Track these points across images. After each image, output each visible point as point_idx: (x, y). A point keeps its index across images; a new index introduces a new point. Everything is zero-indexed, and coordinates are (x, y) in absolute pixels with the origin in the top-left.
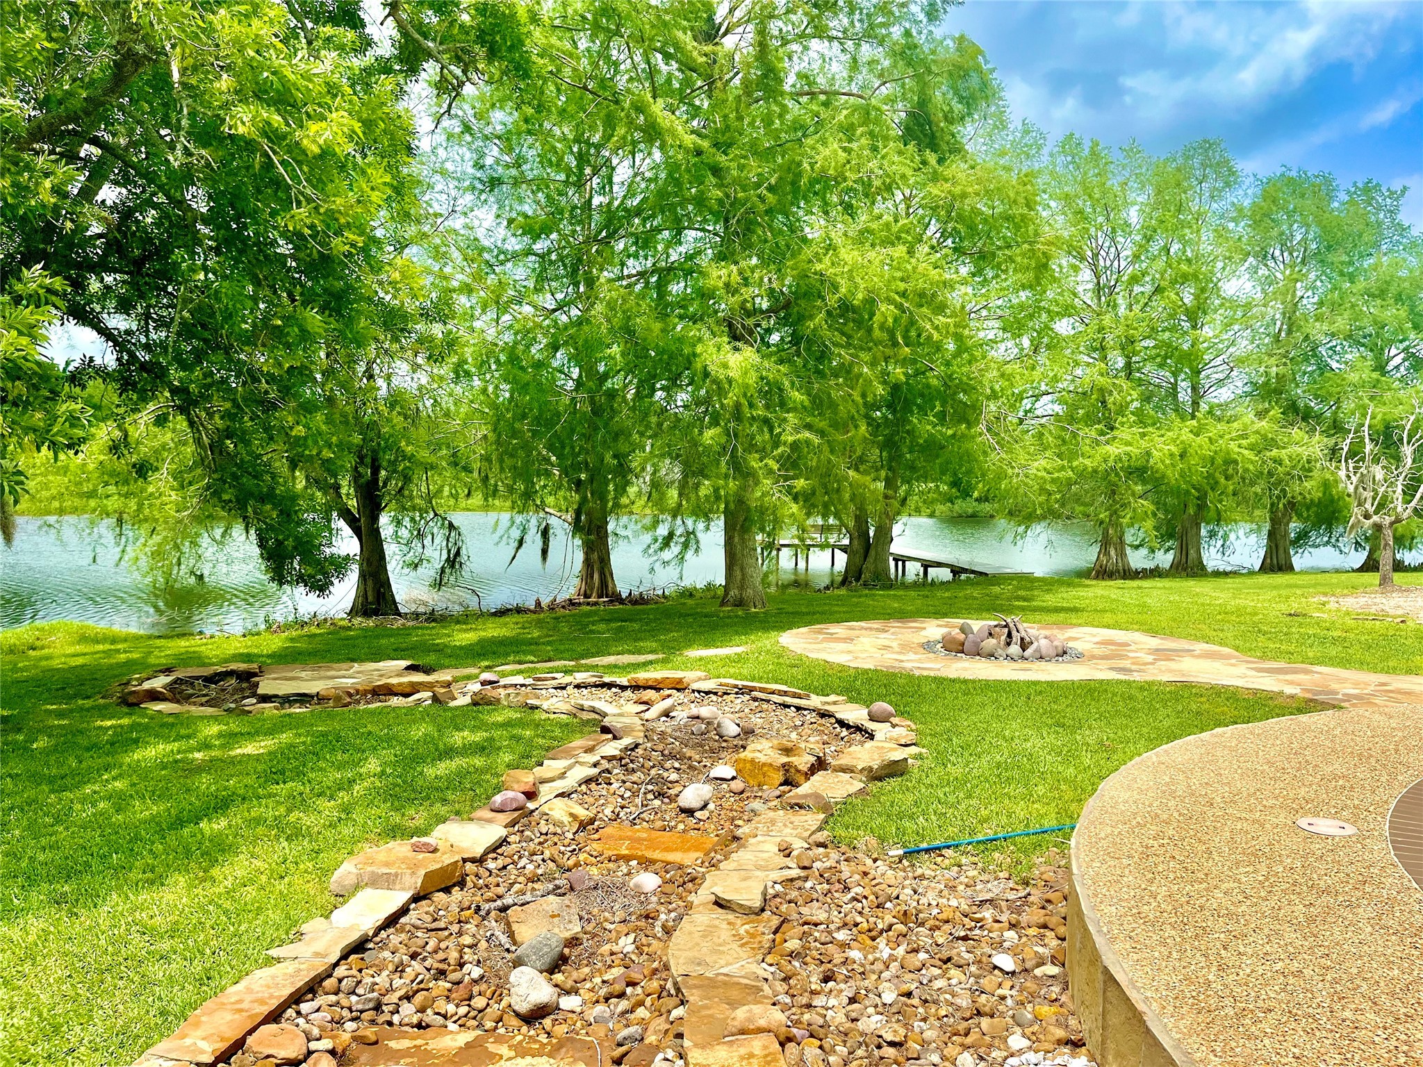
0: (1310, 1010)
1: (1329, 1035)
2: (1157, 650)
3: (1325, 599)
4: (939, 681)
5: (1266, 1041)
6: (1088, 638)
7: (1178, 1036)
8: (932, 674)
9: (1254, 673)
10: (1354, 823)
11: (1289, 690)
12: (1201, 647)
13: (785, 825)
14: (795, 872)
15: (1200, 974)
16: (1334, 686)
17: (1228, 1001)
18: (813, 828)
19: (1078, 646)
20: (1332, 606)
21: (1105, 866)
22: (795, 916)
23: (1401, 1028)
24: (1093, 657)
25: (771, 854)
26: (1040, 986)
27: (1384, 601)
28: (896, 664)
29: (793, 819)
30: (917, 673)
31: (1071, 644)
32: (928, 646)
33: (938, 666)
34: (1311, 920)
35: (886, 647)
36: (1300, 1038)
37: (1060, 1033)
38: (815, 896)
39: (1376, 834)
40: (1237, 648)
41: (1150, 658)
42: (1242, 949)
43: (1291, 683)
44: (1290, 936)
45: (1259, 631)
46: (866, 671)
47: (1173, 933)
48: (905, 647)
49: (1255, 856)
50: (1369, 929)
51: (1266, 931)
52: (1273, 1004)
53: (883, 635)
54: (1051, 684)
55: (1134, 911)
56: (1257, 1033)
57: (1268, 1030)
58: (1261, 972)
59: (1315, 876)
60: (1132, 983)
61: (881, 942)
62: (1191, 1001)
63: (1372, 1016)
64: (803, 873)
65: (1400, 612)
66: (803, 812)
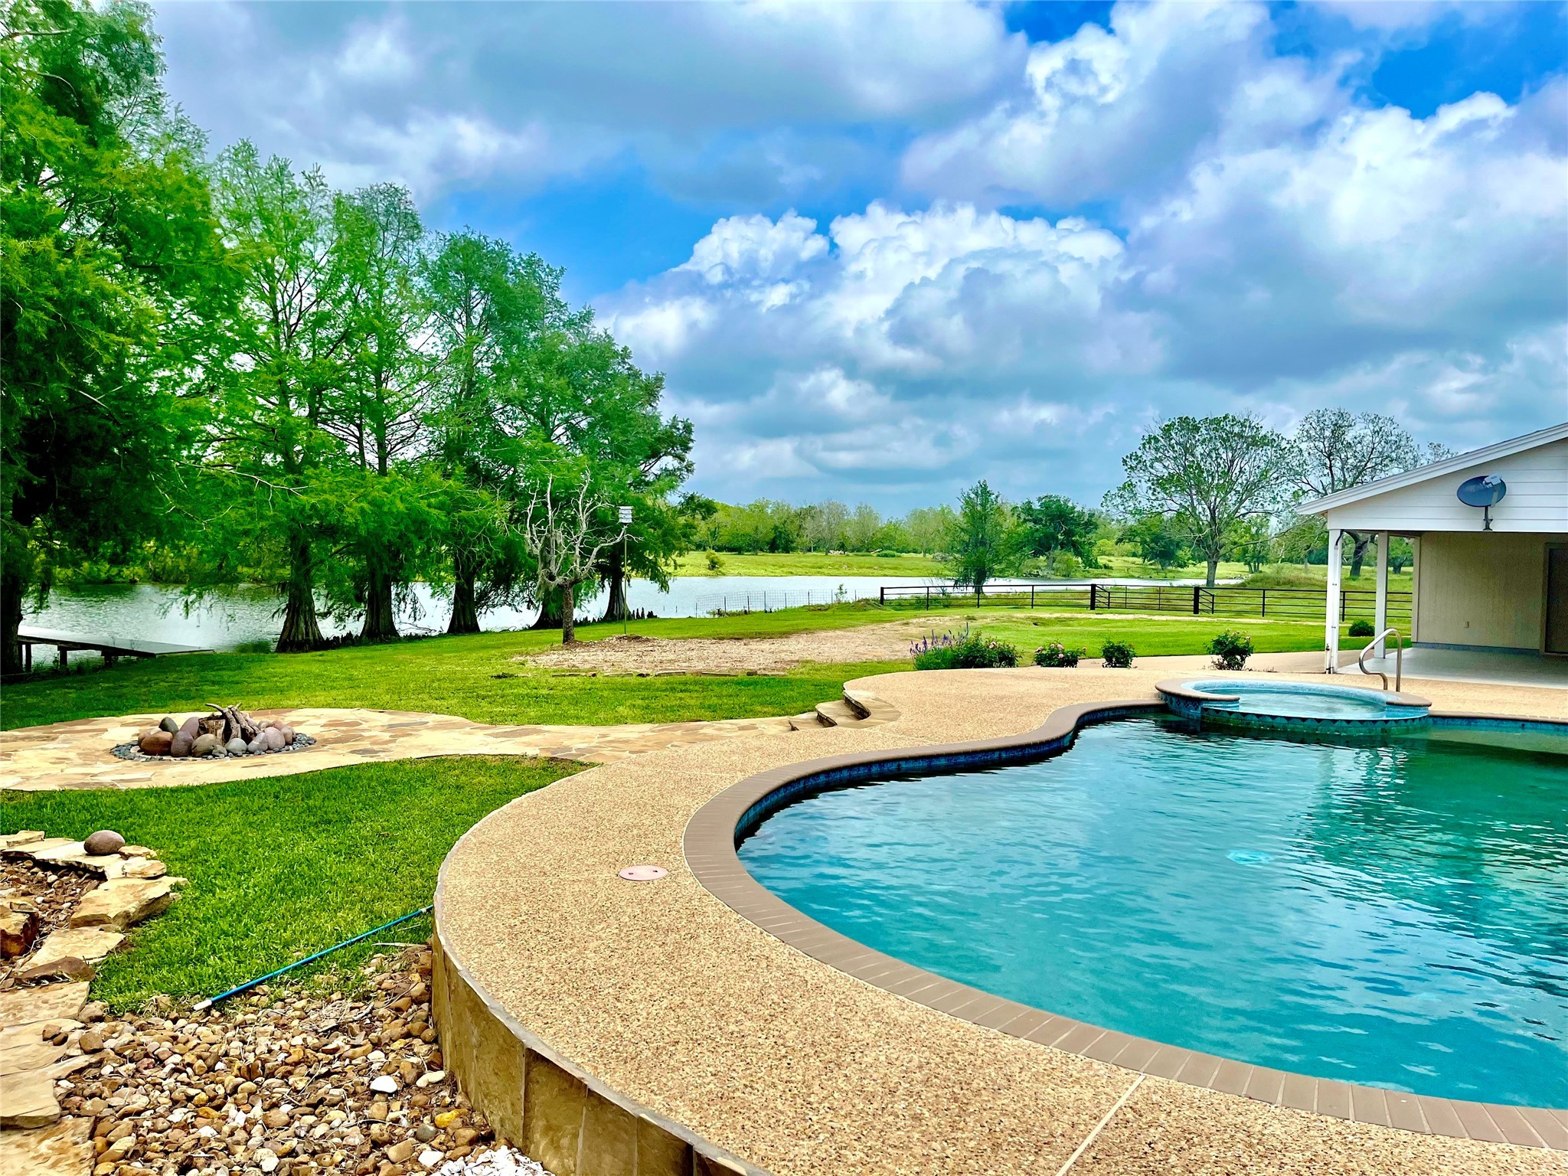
0: (705, 1033)
1: (728, 1049)
2: (391, 726)
3: (522, 658)
4: (156, 793)
5: (687, 1069)
6: (313, 721)
7: (619, 1088)
8: (145, 785)
9: (492, 739)
10: (662, 866)
11: (531, 752)
12: (432, 718)
13: (37, 1007)
14: (82, 1061)
15: (610, 1029)
16: (566, 743)
17: (642, 1045)
18: (81, 1001)
19: (307, 730)
20: (530, 665)
21: (483, 956)
22: (107, 1112)
23: (771, 1026)
24: (326, 742)
25: (34, 1047)
26: (429, 1095)
27: (572, 656)
28: (88, 779)
29: (45, 996)
30: (123, 787)
31: (297, 730)
32: (119, 752)
33: (148, 775)
34: (671, 957)
35: (61, 760)
36: (709, 1059)
37: (470, 1133)
38: (121, 1080)
39: (682, 871)
40: (465, 715)
41: (386, 736)
42: (631, 997)
43: (529, 744)
44: (662, 976)
45: (478, 696)
46: (51, 794)
47: (571, 1000)
48: (88, 757)
49: (602, 914)
50: (714, 954)
51: (641, 975)
52: (675, 1036)
53: (51, 745)
54: (297, 777)
55: (530, 990)
56: (677, 1065)
57: (684, 1060)
58: (654, 1013)
59: (655, 918)
60: (559, 1054)
61: (230, 1107)
62: (614, 1054)
63: (748, 1024)
64: (94, 1059)
65: (587, 666)
66: (56, 985)
